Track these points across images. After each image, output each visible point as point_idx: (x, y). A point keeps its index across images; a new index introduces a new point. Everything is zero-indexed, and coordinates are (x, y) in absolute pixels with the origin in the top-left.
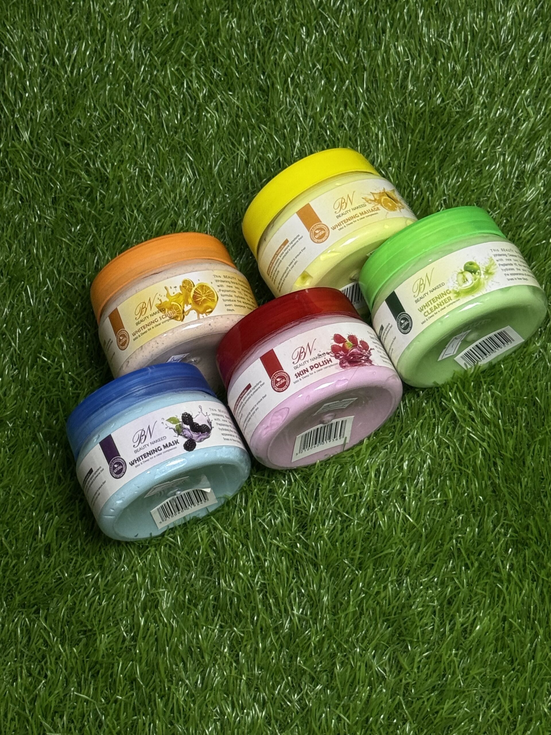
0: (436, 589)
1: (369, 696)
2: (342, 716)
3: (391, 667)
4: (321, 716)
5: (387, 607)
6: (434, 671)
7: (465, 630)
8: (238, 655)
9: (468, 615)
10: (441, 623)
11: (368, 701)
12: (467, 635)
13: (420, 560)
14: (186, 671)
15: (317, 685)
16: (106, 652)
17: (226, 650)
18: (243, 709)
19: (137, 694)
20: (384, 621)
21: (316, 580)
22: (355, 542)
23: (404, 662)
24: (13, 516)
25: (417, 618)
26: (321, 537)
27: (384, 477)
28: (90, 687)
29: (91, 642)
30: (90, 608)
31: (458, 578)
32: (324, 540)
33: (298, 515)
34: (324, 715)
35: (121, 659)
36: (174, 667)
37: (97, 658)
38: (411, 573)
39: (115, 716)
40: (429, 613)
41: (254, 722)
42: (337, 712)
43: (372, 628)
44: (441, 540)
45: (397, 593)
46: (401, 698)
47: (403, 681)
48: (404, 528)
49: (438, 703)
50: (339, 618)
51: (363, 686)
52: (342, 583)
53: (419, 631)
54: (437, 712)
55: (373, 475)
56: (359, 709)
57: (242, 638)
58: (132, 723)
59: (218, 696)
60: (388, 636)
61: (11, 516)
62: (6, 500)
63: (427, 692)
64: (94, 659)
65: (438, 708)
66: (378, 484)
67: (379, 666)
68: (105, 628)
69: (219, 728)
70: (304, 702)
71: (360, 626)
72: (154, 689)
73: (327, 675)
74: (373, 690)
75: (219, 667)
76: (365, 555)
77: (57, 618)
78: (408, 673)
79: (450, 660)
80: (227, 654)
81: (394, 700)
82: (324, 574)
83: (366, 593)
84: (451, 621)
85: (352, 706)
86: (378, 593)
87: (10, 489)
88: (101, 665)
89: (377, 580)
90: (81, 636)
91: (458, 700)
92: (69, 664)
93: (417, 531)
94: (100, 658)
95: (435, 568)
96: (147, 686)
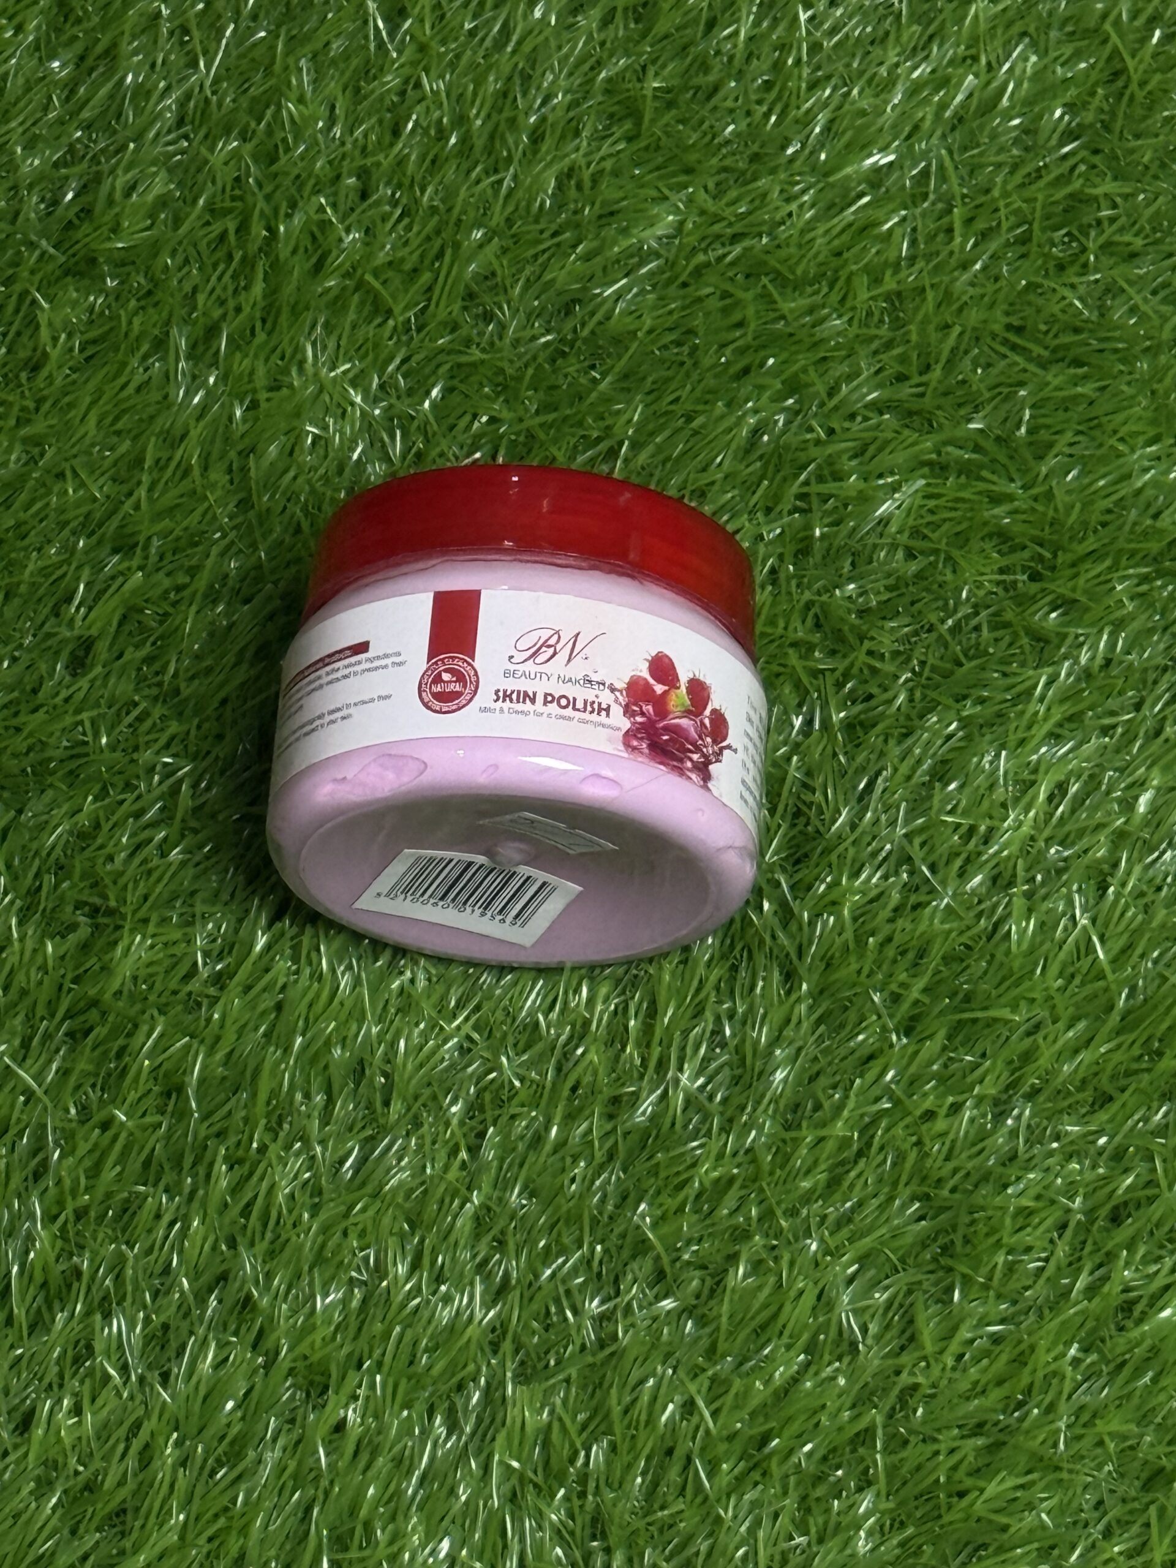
0: (1094, 1167)
1: (795, 1380)
2: (701, 1403)
3: (888, 1327)
4: (642, 1382)
5: (939, 1163)
6: (1000, 1383)
7: (1127, 1307)
8: (482, 1135)
9: (1153, 1268)
10: (1070, 1264)
11: (786, 1392)
12: (1129, 1324)
13: (1081, 1074)
14: (325, 1121)
15: (666, 1297)
16: (129, 984)
17: (454, 1109)
18: (439, 1279)
19: (170, 1128)
20: (913, 1198)
21: (777, 1016)
22: (922, 954)
23: (928, 1329)
24: (24, 529)
25: (1008, 1221)
26: (834, 903)
27: (1073, 811)
28: (50, 1061)
29: (100, 943)
30: (132, 855)
31: (1164, 1161)
32: (839, 917)
33: (793, 825)
34: (651, 1382)
35: (162, 1019)
36: (299, 1096)
37: (102, 991)
38: (1041, 1098)
39: (88, 1163)
40: (1049, 1222)
41: (453, 1329)
42: (692, 1388)
43: (875, 1202)
44: (1160, 1040)
45: (983, 1136)
46: (879, 1420)
47: (904, 1375)
48: (1071, 970)
49: (976, 1472)
50: (797, 1142)
51: (789, 1347)
52: (843, 1052)
53: (1000, 1259)
54: (961, 1495)
55: (1042, 797)
56: (754, 1402)
57: (513, 1093)
58: (127, 1201)
59: (386, 1220)
60: (908, 1240)
61: (18, 525)
62: (21, 478)
63: (956, 1431)
64: (92, 992)
65: (969, 1482)
66: (1047, 822)
67: (855, 1312)
68: (154, 918)
69: (355, 1304)
70: (611, 1328)
71: (846, 1184)
72: (221, 1135)
73: (703, 1281)
74: (812, 1369)
75: (420, 1146)
76: (936, 999)
77: (34, 846)
78: (925, 1358)
79: (1053, 1367)
80: (455, 1121)
81: (859, 1415)
82: (803, 1007)
83: (897, 1102)
84: (1100, 1265)
85: (737, 1384)
86: (930, 1115)
87: (42, 455)
88: (104, 1014)
89: (942, 1079)
90: (82, 919)
91: (1033, 1483)
92: (20, 979)
93: (1106, 990)
94: (108, 996)
95: (1114, 1107)
96: (205, 1117)
